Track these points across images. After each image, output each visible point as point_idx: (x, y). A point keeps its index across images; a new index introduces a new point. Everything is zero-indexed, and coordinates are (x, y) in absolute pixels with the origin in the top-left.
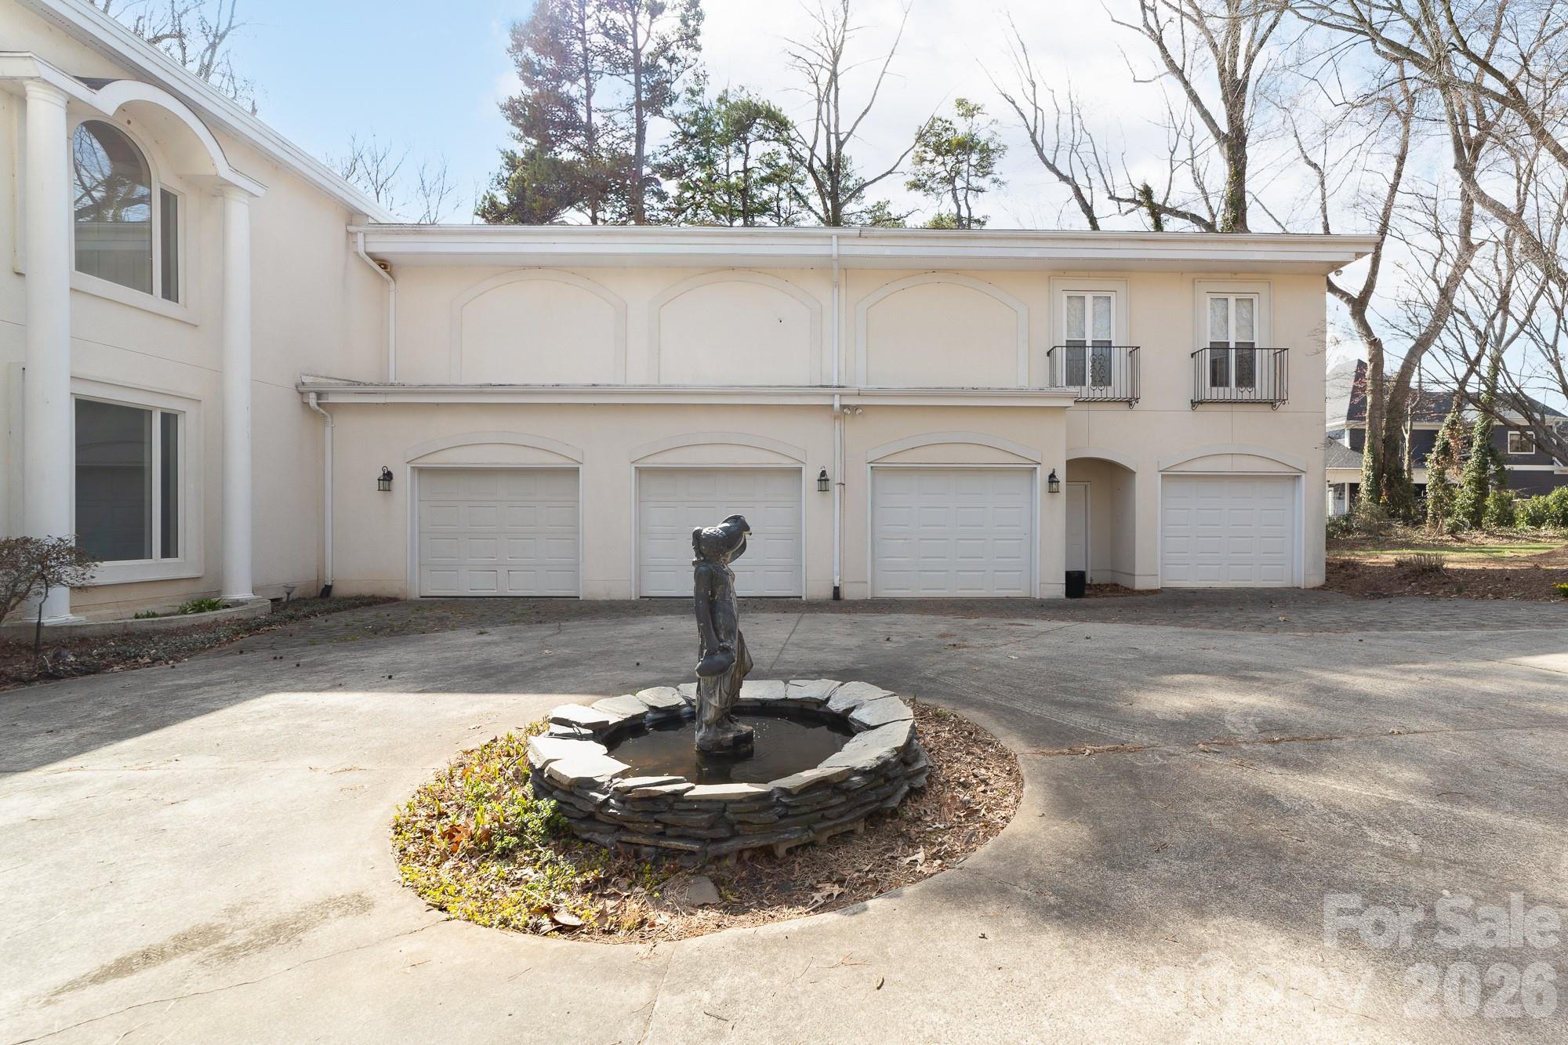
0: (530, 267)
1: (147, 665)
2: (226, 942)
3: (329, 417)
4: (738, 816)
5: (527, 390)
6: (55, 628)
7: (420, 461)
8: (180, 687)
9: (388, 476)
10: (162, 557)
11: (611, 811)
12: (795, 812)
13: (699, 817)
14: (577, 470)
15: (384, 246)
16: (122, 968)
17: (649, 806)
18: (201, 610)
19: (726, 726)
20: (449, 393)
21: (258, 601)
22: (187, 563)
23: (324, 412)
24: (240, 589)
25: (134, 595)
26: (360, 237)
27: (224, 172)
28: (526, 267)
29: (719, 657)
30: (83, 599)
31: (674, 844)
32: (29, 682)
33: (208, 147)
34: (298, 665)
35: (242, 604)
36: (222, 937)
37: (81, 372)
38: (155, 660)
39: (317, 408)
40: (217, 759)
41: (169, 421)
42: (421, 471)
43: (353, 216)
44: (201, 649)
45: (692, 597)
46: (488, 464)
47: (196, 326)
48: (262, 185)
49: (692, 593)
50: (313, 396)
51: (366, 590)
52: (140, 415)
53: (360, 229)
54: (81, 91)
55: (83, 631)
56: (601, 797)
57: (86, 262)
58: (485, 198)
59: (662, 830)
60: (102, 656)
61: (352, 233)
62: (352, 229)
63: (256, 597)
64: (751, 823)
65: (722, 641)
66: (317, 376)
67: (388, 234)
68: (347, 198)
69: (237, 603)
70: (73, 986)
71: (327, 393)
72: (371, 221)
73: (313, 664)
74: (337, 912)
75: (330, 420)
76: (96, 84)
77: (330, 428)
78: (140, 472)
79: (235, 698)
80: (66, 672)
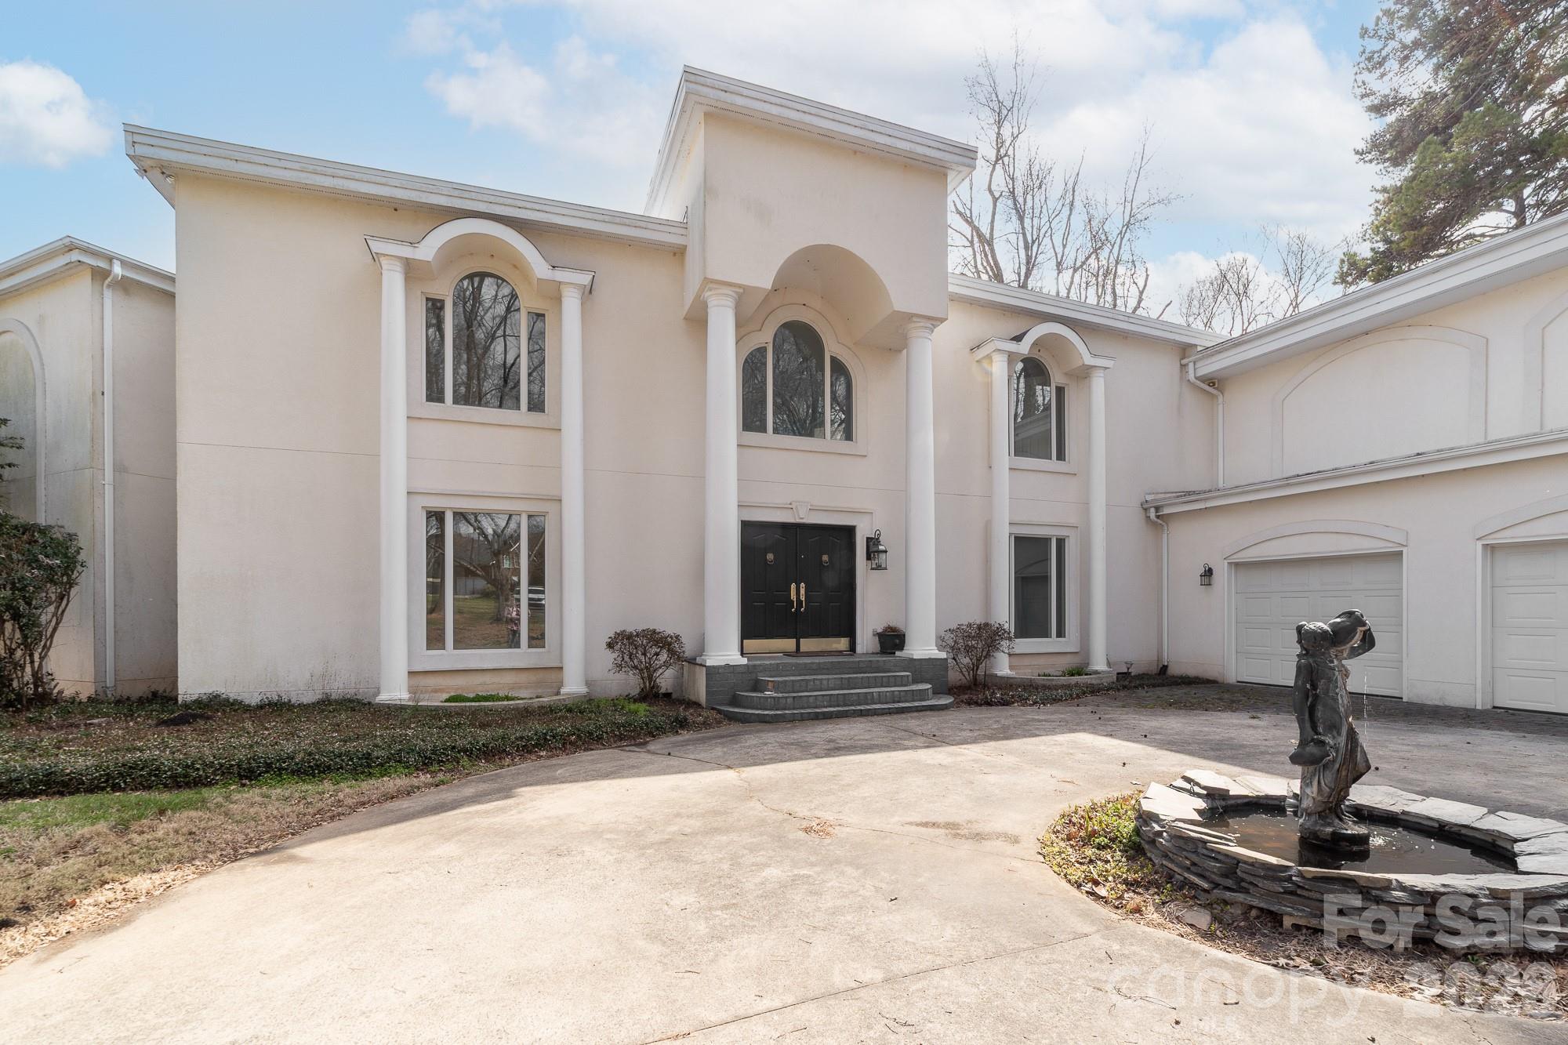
0: (1356, 337)
1: (1031, 705)
2: (958, 831)
3: (1165, 526)
4: (1244, 874)
5: (1336, 473)
6: (1002, 678)
7: (1235, 556)
8: (1033, 720)
9: (1209, 573)
10: (1057, 637)
11: (1161, 840)
12: (1305, 893)
13: (1213, 864)
14: (1400, 553)
15: (1208, 367)
16: (925, 825)
17: (1181, 843)
18: (1073, 675)
19: (1329, 820)
20: (1258, 490)
21: (1109, 672)
22: (1069, 643)
23: (1161, 522)
24: (1099, 664)
25: (1042, 661)
26: (1191, 365)
27: (1089, 360)
28: (1349, 339)
29: (1312, 749)
30: (1016, 661)
31: (1197, 880)
32: (981, 705)
33: (1077, 346)
34: (1100, 718)
35: (1099, 673)
36: (958, 829)
37: (1017, 519)
38: (1035, 703)
39: (1156, 519)
40: (1018, 759)
41: (1061, 542)
42: (1237, 565)
43: (1185, 350)
44: (1059, 700)
45: (1292, 687)
46: (1299, 554)
47: (1075, 474)
48: (1112, 358)
49: (1291, 683)
50: (1153, 510)
51: (1191, 672)
52: (1044, 542)
53: (1190, 359)
54: (1013, 347)
55: (1012, 681)
56: (1157, 828)
57: (1021, 448)
58: (1342, 261)
59: (1189, 866)
60: (1013, 696)
61: (1185, 365)
62: (1184, 362)
63: (1109, 669)
64: (1257, 886)
65: (1317, 733)
66: (1158, 493)
67: (1213, 355)
68: (1178, 338)
69: (1096, 672)
70: (911, 824)
71: (1162, 506)
72: (1199, 349)
73: (1110, 720)
74: (1004, 839)
75: (1166, 528)
76: (1018, 339)
77: (1166, 535)
78: (1046, 579)
79: (1052, 731)
80: (995, 702)
